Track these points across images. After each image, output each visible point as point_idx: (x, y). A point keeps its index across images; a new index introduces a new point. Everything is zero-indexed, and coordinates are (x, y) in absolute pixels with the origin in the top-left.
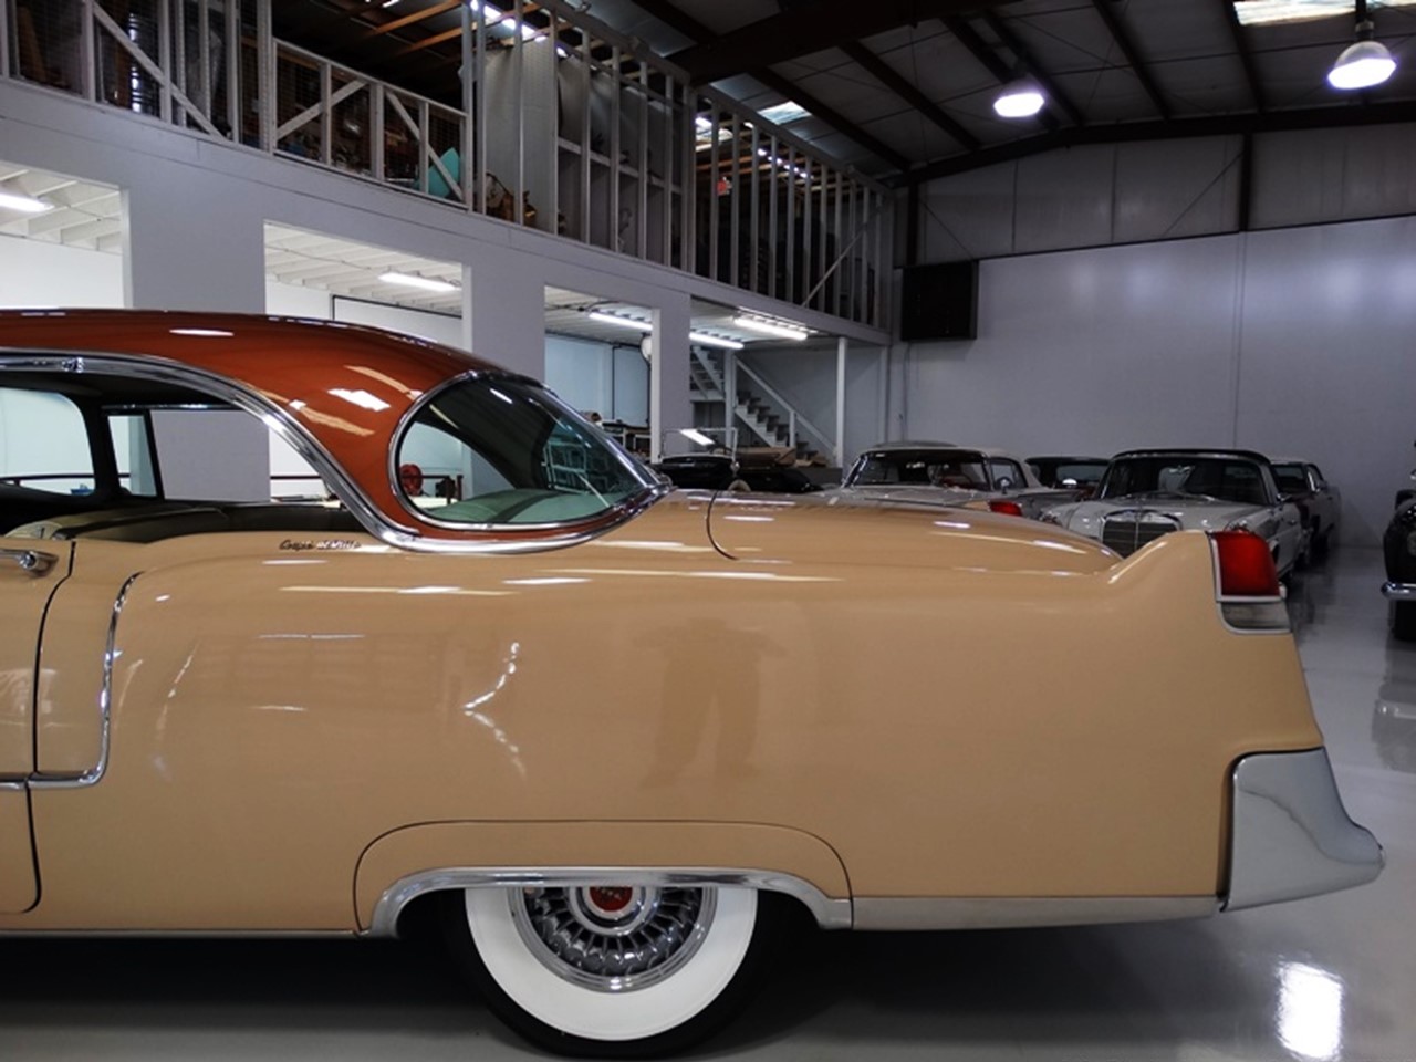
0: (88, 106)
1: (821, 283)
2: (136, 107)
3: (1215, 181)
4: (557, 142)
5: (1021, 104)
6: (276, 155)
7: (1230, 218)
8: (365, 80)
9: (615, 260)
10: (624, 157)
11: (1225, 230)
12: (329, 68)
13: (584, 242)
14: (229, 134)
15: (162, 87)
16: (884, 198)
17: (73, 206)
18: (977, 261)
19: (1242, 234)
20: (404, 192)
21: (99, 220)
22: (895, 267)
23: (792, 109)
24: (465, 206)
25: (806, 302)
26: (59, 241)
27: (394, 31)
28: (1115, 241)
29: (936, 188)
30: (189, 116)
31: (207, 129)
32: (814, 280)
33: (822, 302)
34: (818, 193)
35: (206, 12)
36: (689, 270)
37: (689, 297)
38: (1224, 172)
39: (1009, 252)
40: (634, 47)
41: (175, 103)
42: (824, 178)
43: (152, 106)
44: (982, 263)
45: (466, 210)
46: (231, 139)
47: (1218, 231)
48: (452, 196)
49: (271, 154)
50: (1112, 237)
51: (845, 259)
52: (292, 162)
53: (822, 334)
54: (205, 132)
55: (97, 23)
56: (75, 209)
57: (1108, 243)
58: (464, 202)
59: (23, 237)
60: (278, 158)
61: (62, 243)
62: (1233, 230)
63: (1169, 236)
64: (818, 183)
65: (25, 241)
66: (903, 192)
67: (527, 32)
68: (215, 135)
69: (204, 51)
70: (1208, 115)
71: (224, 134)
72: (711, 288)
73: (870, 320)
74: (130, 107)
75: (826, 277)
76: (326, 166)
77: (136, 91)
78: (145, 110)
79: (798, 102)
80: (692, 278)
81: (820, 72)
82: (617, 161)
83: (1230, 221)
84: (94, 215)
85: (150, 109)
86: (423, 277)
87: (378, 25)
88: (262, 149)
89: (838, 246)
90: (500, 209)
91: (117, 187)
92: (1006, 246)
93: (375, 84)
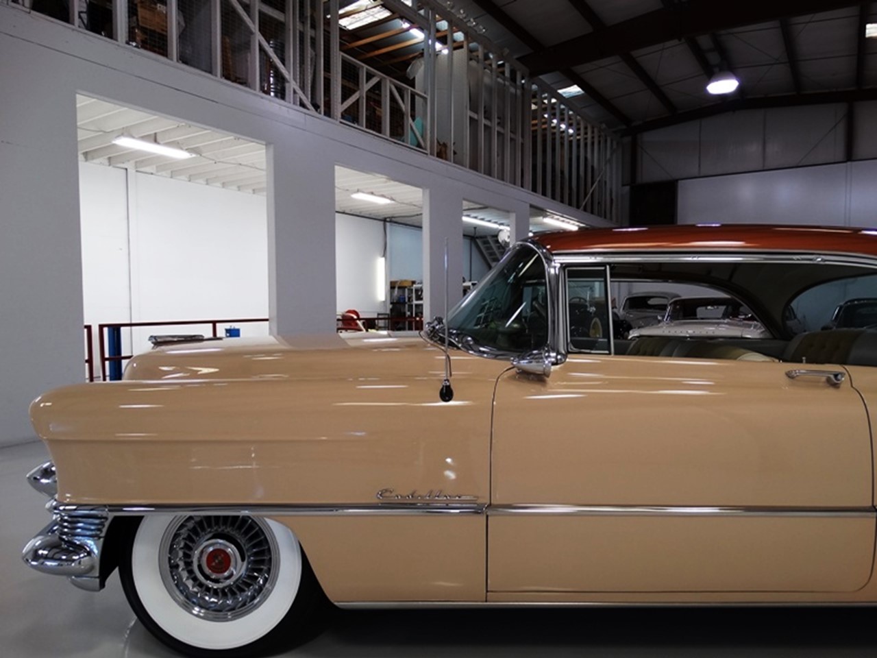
0: (255, 95)
1: (589, 196)
2: (272, 94)
3: (830, 131)
4: (469, 113)
5: (724, 86)
6: (341, 122)
7: (840, 152)
8: (380, 76)
9: (493, 183)
10: (499, 121)
11: (837, 161)
12: (365, 70)
13: (480, 172)
14: (319, 110)
15: (288, 82)
16: (617, 144)
17: (203, 155)
18: (677, 181)
19: (849, 163)
20: (399, 144)
21: (215, 163)
22: (623, 185)
23: (575, 90)
24: (426, 152)
25: (582, 208)
26: (170, 176)
27: (358, 47)
28: (765, 168)
29: (648, 137)
30: (301, 100)
31: (308, 107)
32: (586, 195)
33: (589, 208)
34: (579, 140)
35: (309, 37)
36: (528, 189)
37: (528, 205)
38: (835, 126)
39: (697, 175)
40: (505, 54)
41: (295, 92)
42: (582, 131)
43: (281, 94)
44: (680, 182)
45: (427, 154)
46: (320, 113)
47: (832, 161)
48: (419, 145)
49: (338, 122)
50: (764, 166)
51: (599, 181)
52: (347, 127)
53: (588, 227)
54: (308, 109)
55: (260, 45)
56: (204, 157)
57: (761, 169)
58: (425, 149)
59: (152, 174)
60: (342, 125)
61: (171, 177)
62: (841, 160)
63: (800, 165)
64: (579, 135)
65: (152, 176)
66: (627, 140)
67: (438, 46)
68: (312, 111)
69: (307, 61)
70: (827, 91)
71: (317, 110)
72: (538, 200)
73: (611, 219)
74: (270, 94)
75: (591, 191)
76: (362, 128)
77: (272, 84)
78: (276, 96)
79: (579, 86)
80: (529, 193)
81: (601, 67)
82: (496, 123)
83: (840, 154)
84: (213, 160)
85: (279, 95)
86: (375, 195)
87: (350, 43)
88: (333, 118)
89: (596, 173)
90: (441, 154)
91: (264, 143)
92: (695, 172)
93: (385, 78)
